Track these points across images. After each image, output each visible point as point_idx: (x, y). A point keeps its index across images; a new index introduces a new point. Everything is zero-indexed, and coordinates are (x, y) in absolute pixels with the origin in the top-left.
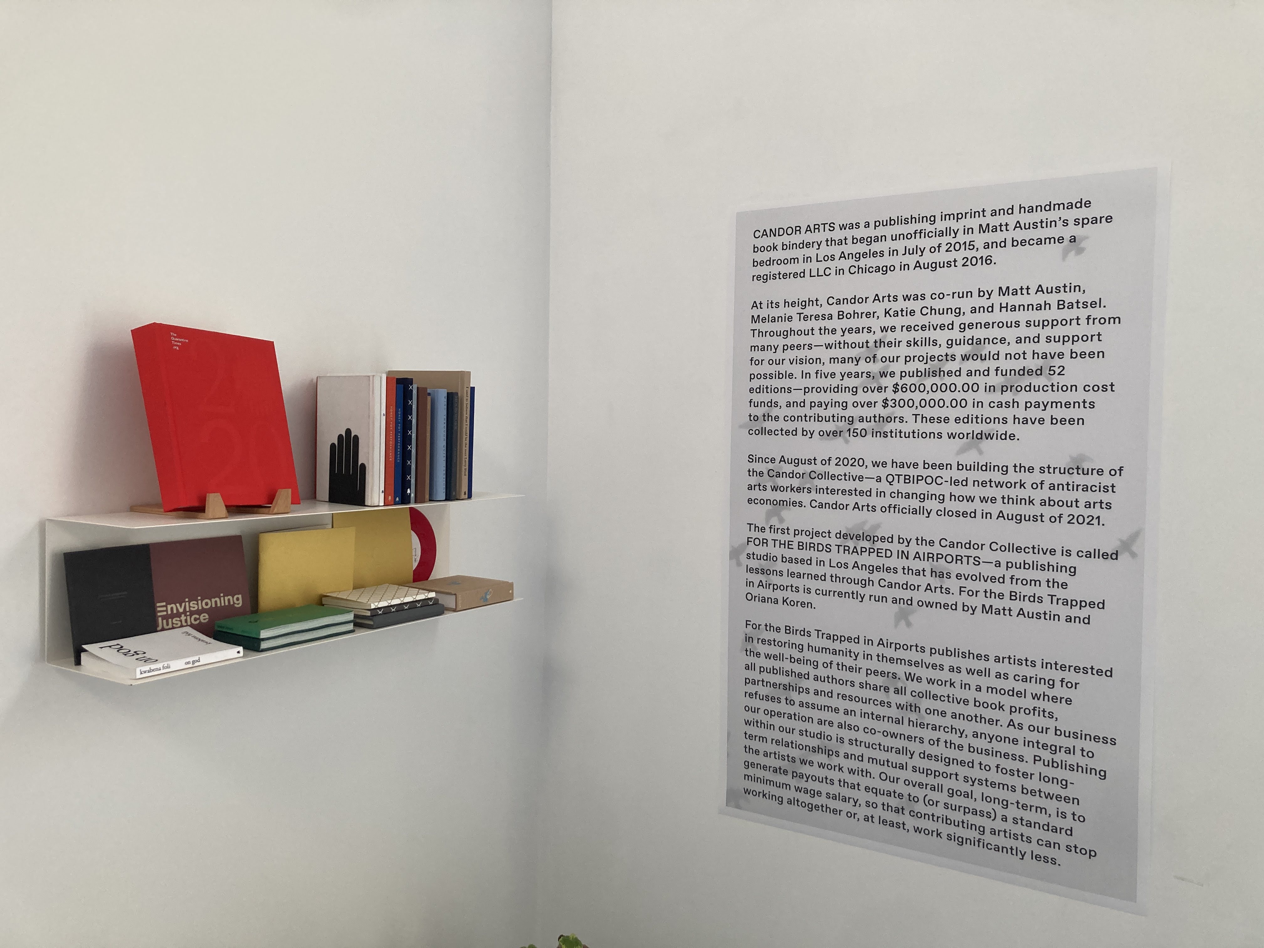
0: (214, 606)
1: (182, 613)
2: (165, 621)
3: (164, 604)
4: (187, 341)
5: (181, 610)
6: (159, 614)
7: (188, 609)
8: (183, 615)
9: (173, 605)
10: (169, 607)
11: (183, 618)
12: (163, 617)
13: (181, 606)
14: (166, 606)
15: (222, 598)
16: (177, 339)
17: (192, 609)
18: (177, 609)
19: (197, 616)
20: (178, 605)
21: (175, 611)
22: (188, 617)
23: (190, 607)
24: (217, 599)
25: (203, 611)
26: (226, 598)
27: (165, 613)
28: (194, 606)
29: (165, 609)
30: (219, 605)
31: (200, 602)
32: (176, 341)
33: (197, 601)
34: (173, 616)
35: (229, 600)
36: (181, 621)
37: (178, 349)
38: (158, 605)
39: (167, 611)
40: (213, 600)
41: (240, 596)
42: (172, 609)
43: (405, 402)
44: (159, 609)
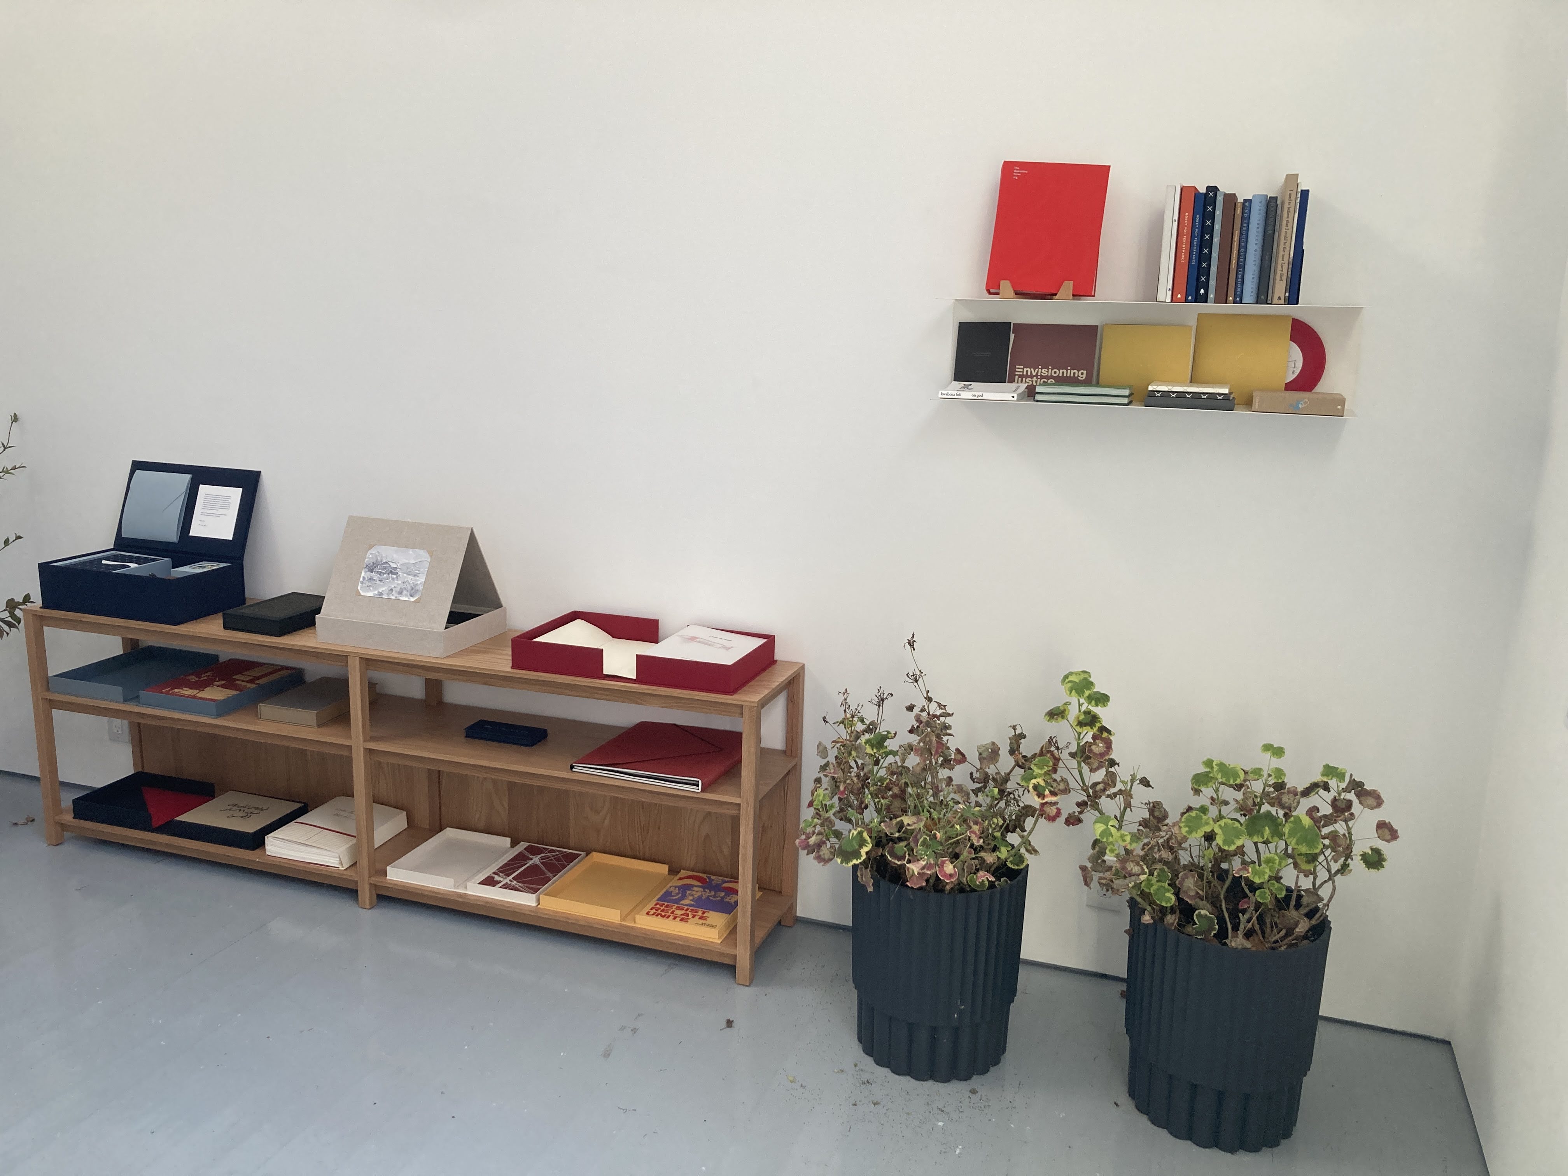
0: (1061, 375)
1: (1034, 376)
2: (1020, 379)
3: (1022, 367)
4: (1026, 172)
5: (1034, 374)
6: (1016, 373)
7: (1039, 374)
8: (1035, 378)
9: (1029, 369)
10: (1025, 369)
11: (1035, 379)
12: (1019, 376)
13: (1034, 371)
14: (1023, 369)
15: (1069, 371)
16: (1018, 171)
17: (1043, 374)
18: (1031, 372)
19: (1046, 380)
20: (1032, 370)
21: (1029, 374)
22: (1039, 380)
23: (1041, 372)
24: (1065, 371)
25: (1052, 377)
26: (1073, 371)
27: (1021, 373)
28: (1045, 372)
29: (1022, 370)
30: (1065, 375)
31: (1050, 370)
32: (1016, 173)
33: (1048, 369)
34: (1027, 376)
35: (1074, 373)
36: (1032, 381)
37: (1017, 178)
38: (1017, 367)
39: (1023, 372)
40: (1061, 371)
41: (1085, 372)
42: (1027, 371)
43: (1205, 208)
44: (1017, 370)
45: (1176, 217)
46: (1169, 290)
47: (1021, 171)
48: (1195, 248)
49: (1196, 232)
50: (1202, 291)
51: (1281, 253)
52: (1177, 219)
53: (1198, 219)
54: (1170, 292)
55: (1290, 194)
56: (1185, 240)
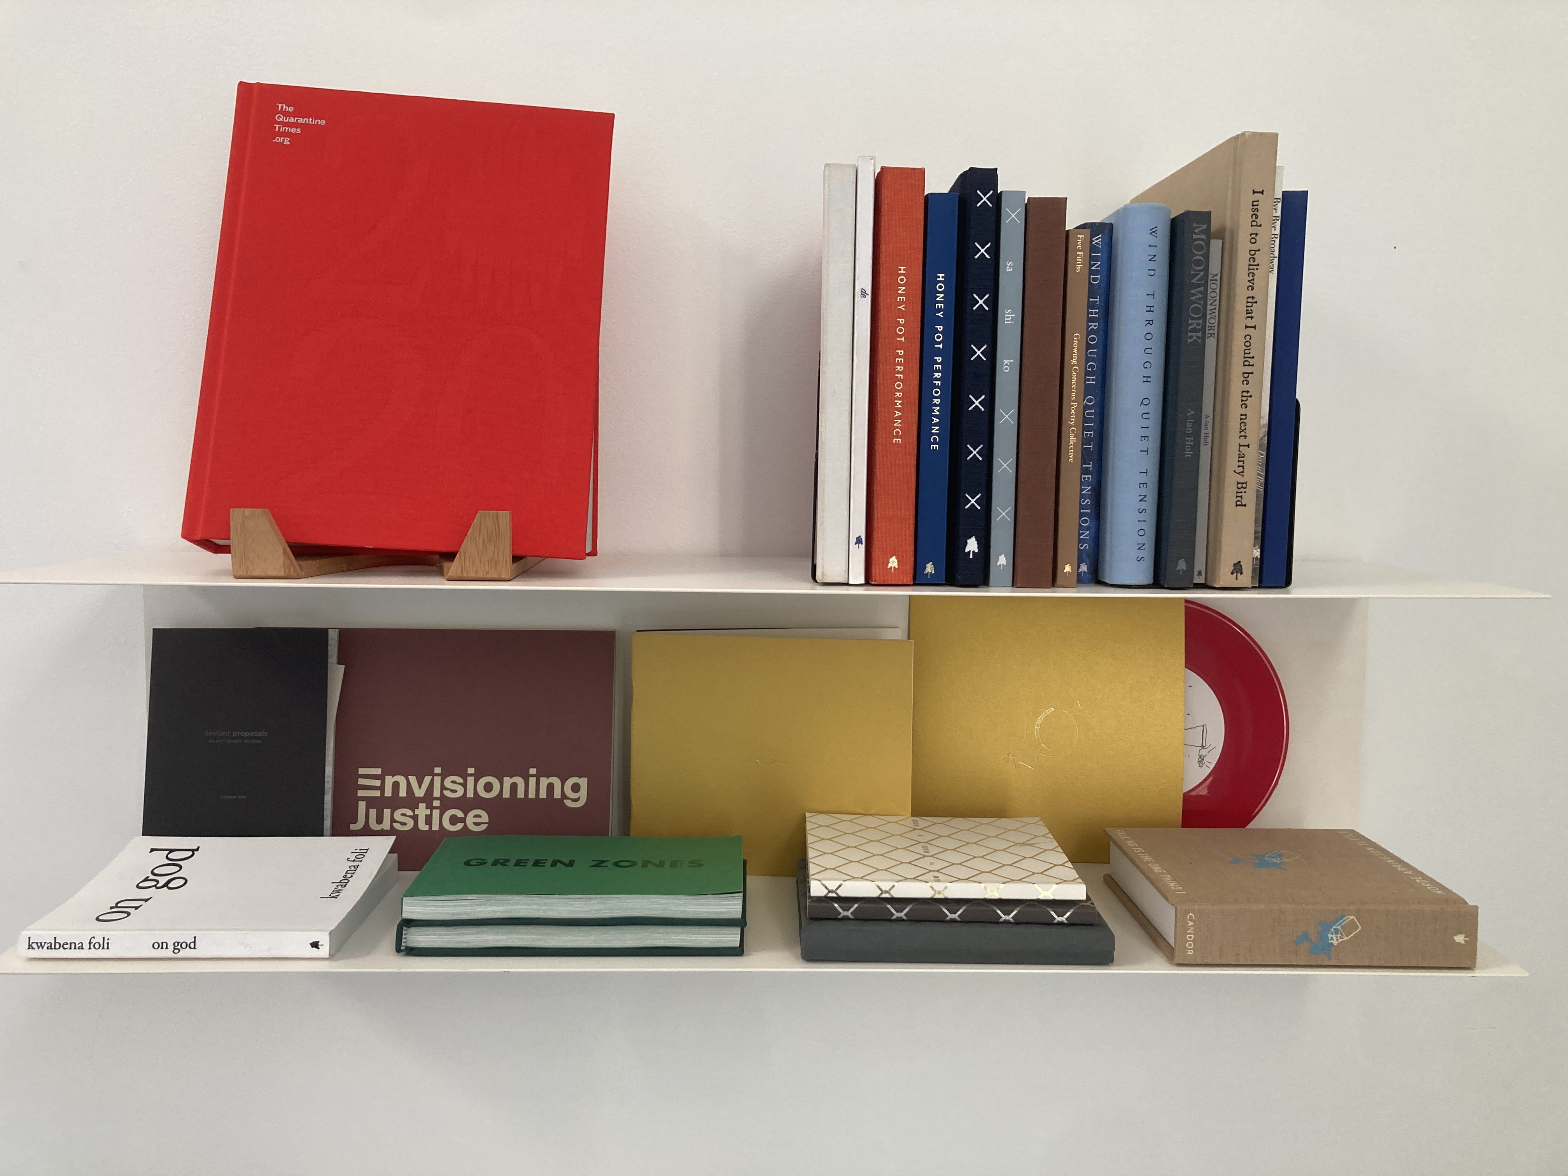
0: (506, 794)
1: (422, 800)
2: (373, 812)
3: (378, 771)
4: (323, 123)
5: (419, 793)
6: (360, 793)
7: (437, 793)
8: (422, 806)
9: (401, 779)
10: (389, 780)
11: (422, 811)
12: (371, 802)
13: (420, 784)
14: (381, 778)
15: (532, 781)
16: (292, 120)
17: (447, 793)
18: (409, 789)
19: (460, 814)
20: (413, 779)
21: (403, 793)
22: (436, 813)
23: (443, 788)
24: (519, 781)
25: (477, 802)
26: (544, 782)
27: (377, 793)
28: (454, 787)
29: (378, 783)
30: (521, 794)
31: (471, 780)
32: (285, 124)
33: (465, 776)
34: (395, 803)
35: (551, 787)
36: (415, 818)
37: (290, 141)
38: (362, 771)
39: (382, 788)
40: (508, 781)
41: (583, 782)
42: (396, 786)
43: (964, 251)
44: (361, 782)
45: (865, 281)
46: (859, 541)
47: (301, 121)
48: (937, 392)
49: (939, 337)
50: (972, 545)
51: (1235, 410)
52: (869, 291)
53: (941, 287)
54: (862, 547)
55: (1255, 204)
56: (902, 363)
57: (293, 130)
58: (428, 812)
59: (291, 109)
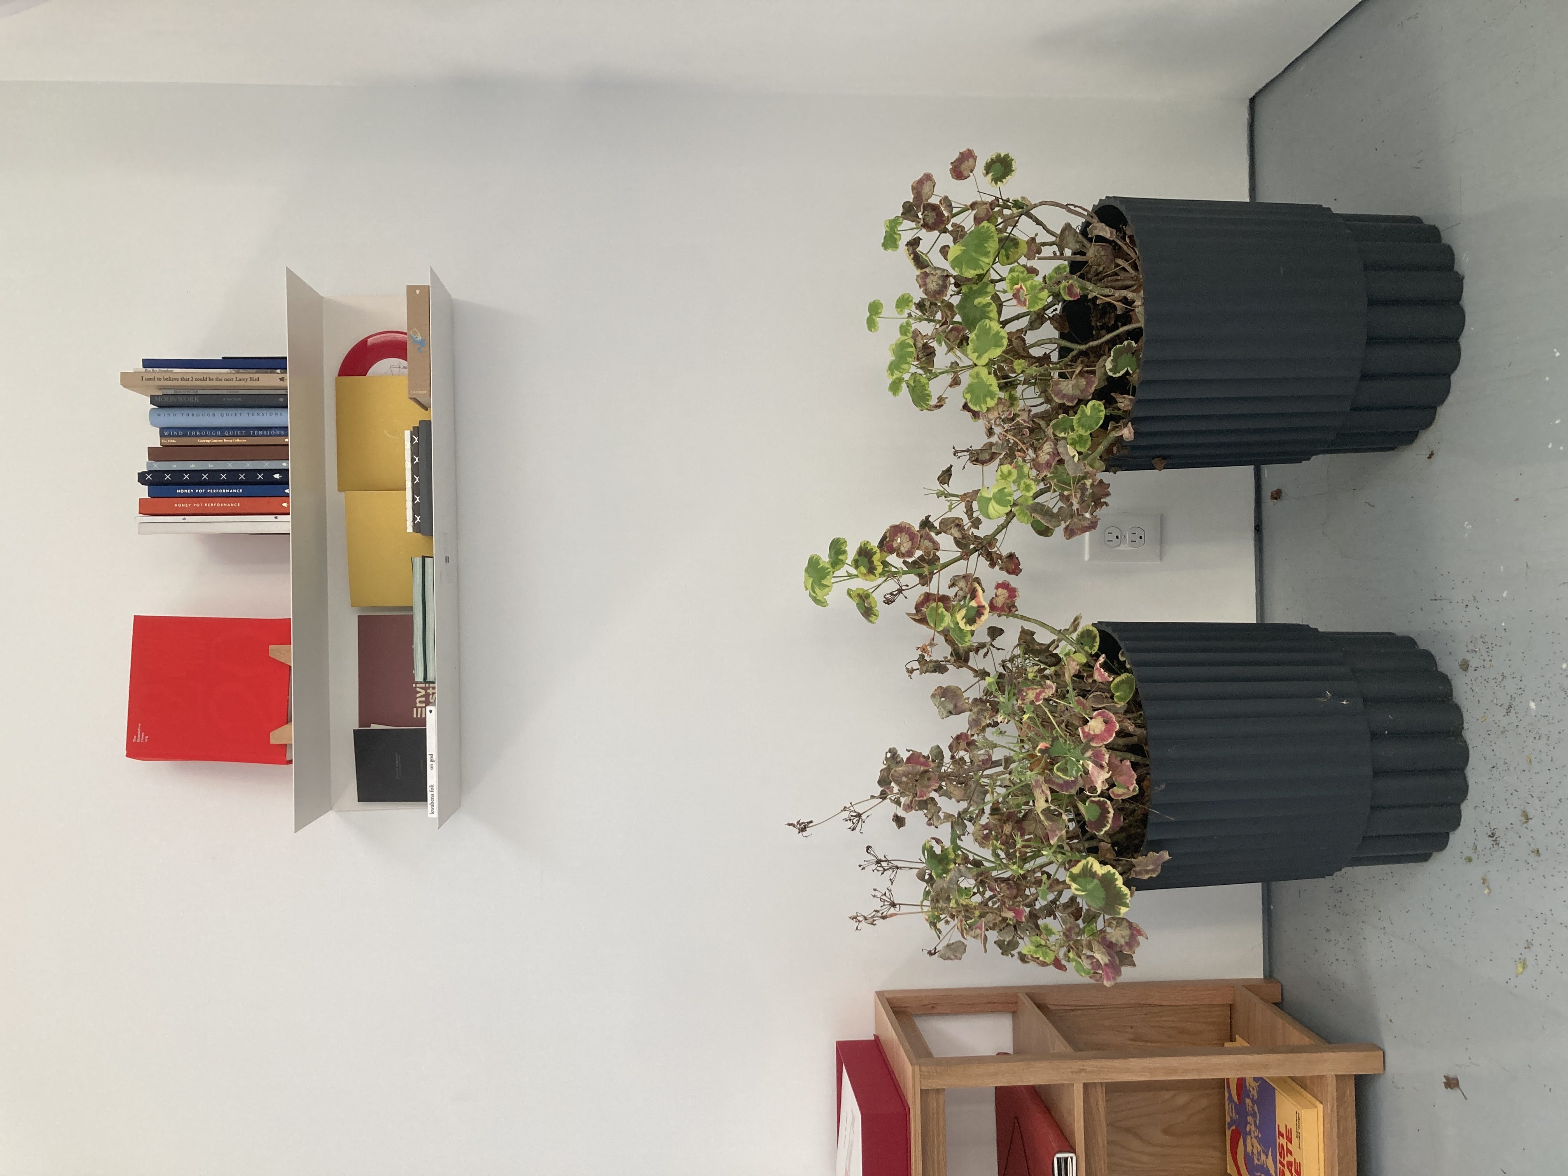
1: (426, 692)
3: (415, 709)
4: (140, 725)
5: (423, 692)
7: (423, 685)
8: (428, 691)
9: (418, 700)
10: (418, 705)
13: (420, 692)
14: (417, 708)
16: (139, 736)
18: (421, 697)
20: (418, 695)
21: (423, 699)
29: (420, 709)
32: (141, 739)
34: (427, 702)
37: (147, 737)
38: (415, 716)
39: (421, 708)
42: (420, 702)
43: (168, 483)
44: (419, 716)
45: (180, 519)
46: (276, 518)
47: (139, 733)
48: (221, 491)
49: (200, 491)
50: (277, 476)
51: (223, 383)
52: (183, 517)
53: (182, 491)
54: (278, 516)
55: (146, 380)
56: (210, 505)
57: (143, 735)
58: (431, 688)
59: (135, 737)
